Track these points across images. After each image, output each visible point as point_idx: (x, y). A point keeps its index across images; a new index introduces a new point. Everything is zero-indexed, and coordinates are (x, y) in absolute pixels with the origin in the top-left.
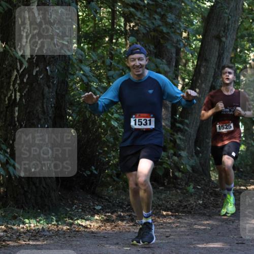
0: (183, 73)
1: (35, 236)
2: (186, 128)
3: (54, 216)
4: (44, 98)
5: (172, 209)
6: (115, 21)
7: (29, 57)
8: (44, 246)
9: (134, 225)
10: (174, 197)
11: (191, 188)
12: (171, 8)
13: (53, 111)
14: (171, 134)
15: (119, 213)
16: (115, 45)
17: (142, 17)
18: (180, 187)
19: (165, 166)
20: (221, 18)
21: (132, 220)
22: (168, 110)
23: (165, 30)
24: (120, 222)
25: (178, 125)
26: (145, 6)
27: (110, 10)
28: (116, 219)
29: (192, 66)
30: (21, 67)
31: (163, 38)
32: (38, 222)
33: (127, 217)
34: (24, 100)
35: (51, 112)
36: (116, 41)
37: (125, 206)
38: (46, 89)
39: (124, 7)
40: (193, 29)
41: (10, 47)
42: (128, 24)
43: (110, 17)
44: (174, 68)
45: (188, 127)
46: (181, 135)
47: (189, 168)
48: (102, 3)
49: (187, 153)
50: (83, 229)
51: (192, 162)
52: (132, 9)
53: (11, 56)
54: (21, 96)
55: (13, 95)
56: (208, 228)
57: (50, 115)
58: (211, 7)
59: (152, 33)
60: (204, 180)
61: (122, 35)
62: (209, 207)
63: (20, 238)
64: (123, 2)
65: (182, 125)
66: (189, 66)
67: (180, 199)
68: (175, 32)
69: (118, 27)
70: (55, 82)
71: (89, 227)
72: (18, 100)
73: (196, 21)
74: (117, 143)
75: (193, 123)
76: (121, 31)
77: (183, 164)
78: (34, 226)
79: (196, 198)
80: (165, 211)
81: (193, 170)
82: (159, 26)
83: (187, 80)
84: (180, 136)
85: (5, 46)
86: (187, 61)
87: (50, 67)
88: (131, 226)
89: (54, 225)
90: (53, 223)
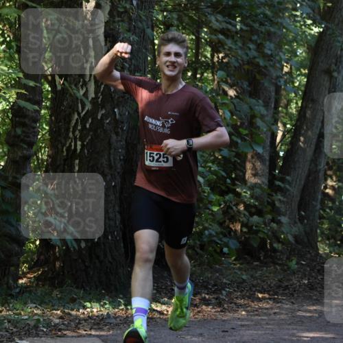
0: (283, 117)
1: (98, 324)
2: (288, 186)
3: (122, 299)
4: (110, 149)
5: (269, 291)
6: (200, 51)
7: (93, 96)
8: (109, 337)
9: (222, 311)
10: (272, 275)
11: (293, 264)
12: (269, 35)
13: (121, 165)
14: (269, 194)
15: (203, 295)
16: (199, 82)
17: (234, 47)
18: (280, 262)
19: (261, 235)
20: (331, 48)
21: (220, 304)
22: (265, 164)
23: (262, 63)
24: (204, 307)
25: (278, 183)
26: (237, 33)
27: (194, 37)
28: (200, 303)
29: (295, 108)
30: (83, 109)
31: (260, 72)
32: (103, 306)
33: (214, 301)
34: (86, 151)
35: (119, 166)
36: (201, 77)
37: (210, 287)
38: (114, 137)
39: (211, 34)
40: (297, 62)
41: (70, 84)
42: (216, 54)
43: (194, 46)
44: (272, 110)
45: (290, 186)
46: (282, 196)
47: (291, 238)
48: (184, 28)
49: (289, 218)
50: (158, 316)
51: (295, 230)
52: (221, 37)
53: (71, 95)
54: (83, 146)
55: (73, 144)
56: (315, 315)
57: (118, 170)
58: (320, 33)
59: (246, 67)
60: (310, 254)
61: (208, 69)
62: (316, 288)
63: (80, 326)
64: (210, 28)
65: (283, 183)
66: (291, 108)
67: (279, 277)
68: (274, 66)
69: (203, 59)
70: (125, 128)
71: (165, 312)
72: (79, 151)
73: (301, 52)
74: (201, 205)
75: (296, 181)
76: (208, 64)
77: (283, 233)
78: (97, 312)
79: (300, 276)
80: (261, 293)
81: (297, 241)
82: (255, 58)
83: (288, 126)
84: (280, 197)
85: (63, 83)
86: (289, 102)
87: (119, 109)
88: (218, 312)
89: (122, 310)
90: (121, 308)
